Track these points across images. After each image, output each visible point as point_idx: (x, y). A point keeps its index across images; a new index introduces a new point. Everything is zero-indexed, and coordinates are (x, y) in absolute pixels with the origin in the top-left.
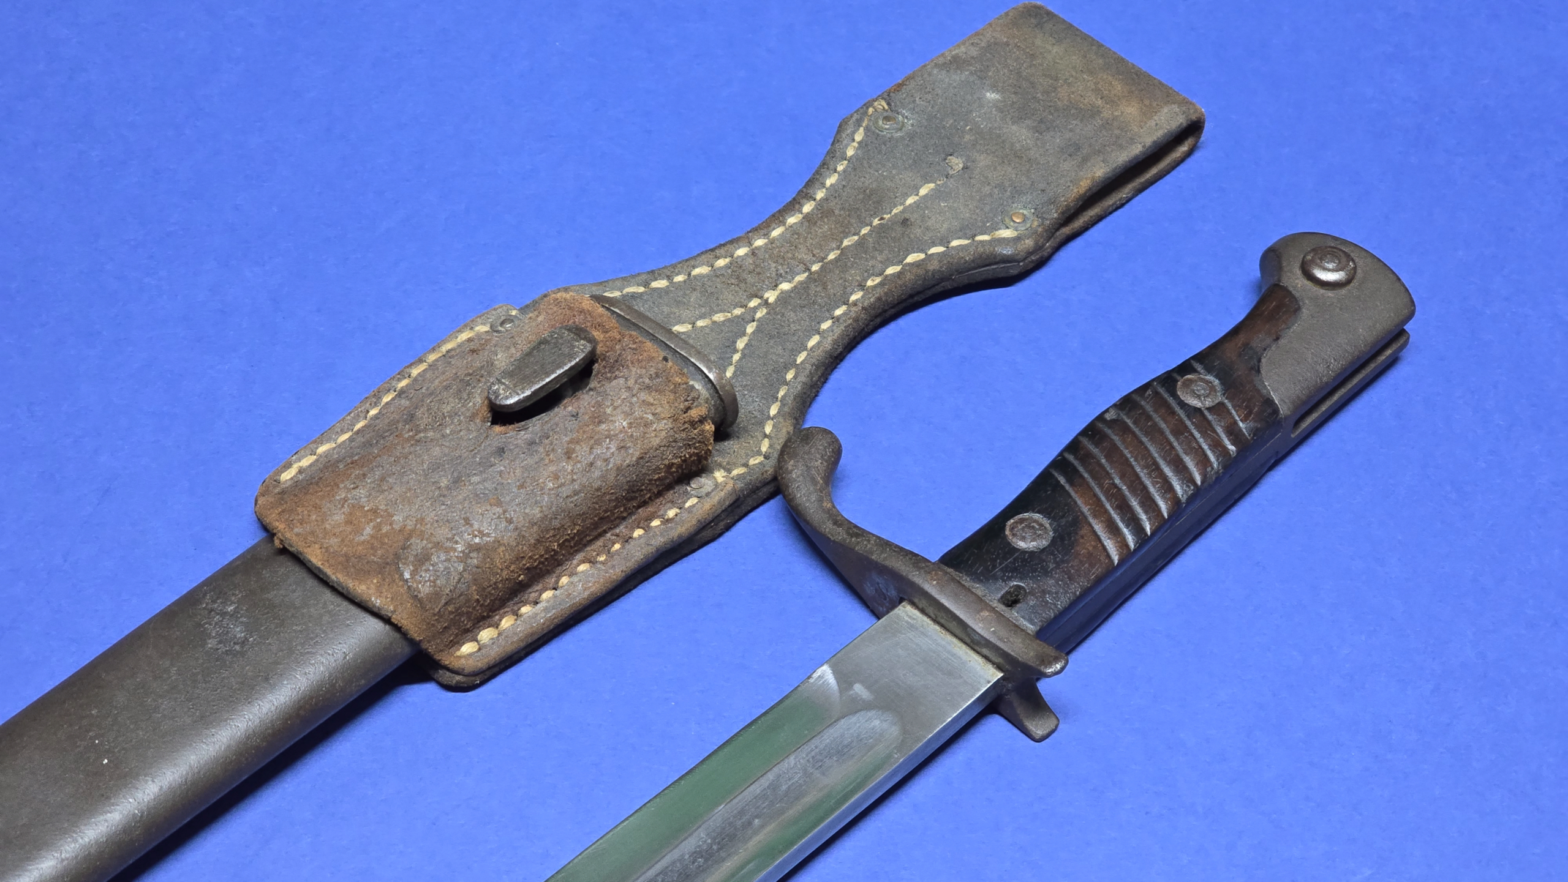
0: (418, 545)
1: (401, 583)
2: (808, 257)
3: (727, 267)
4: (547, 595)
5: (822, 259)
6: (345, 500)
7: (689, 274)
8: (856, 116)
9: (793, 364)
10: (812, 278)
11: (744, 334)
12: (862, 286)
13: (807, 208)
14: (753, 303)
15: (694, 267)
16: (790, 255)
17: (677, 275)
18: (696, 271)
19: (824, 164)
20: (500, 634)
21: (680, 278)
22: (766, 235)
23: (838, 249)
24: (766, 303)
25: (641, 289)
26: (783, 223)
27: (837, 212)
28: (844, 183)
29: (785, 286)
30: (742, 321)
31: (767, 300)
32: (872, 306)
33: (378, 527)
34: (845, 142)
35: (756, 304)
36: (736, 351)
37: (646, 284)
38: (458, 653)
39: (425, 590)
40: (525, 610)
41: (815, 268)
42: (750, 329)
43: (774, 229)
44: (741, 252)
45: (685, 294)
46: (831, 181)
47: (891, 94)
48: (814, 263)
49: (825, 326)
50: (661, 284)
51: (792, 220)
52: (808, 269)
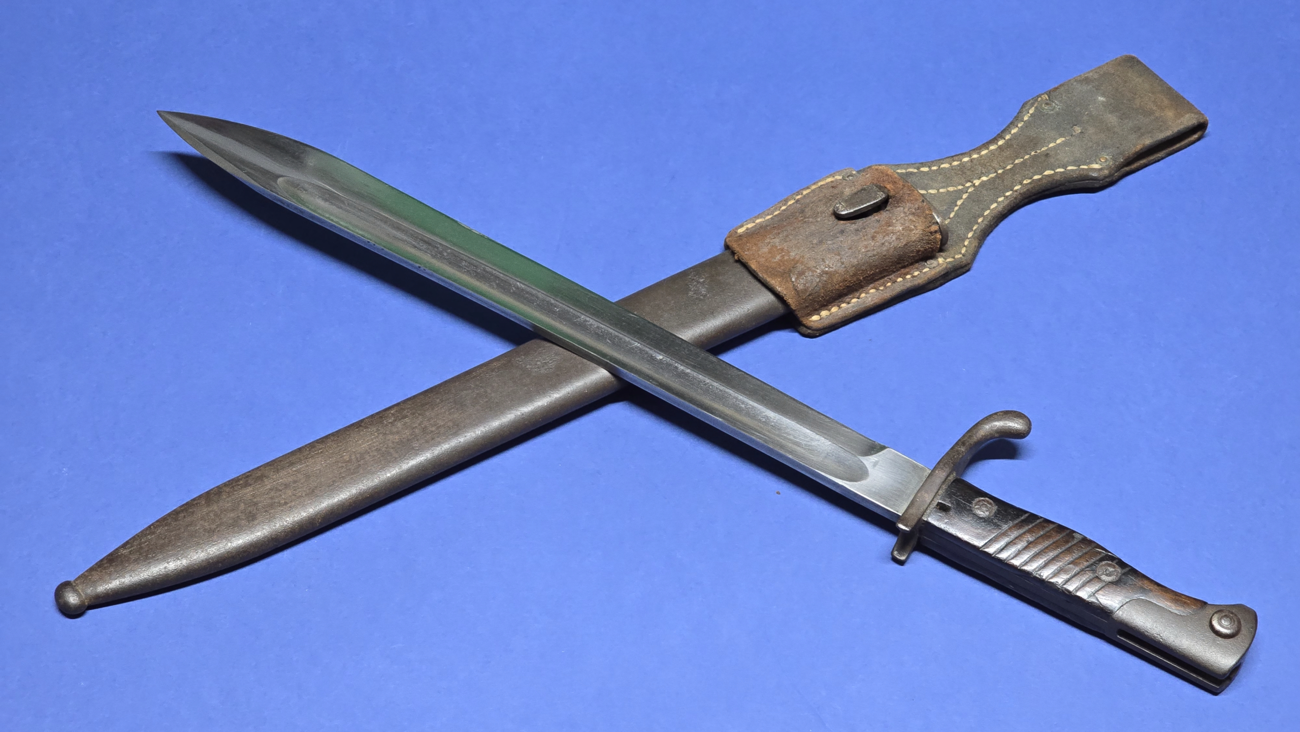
0: (800, 267)
1: (791, 283)
2: (997, 166)
3: (958, 166)
4: (854, 300)
5: (1004, 168)
6: (769, 243)
7: (939, 167)
8: (1032, 101)
9: (982, 215)
10: (998, 176)
11: (961, 198)
12: (1021, 183)
13: (1001, 142)
14: (968, 184)
15: (942, 164)
16: (989, 164)
17: (934, 166)
18: (942, 166)
19: (1012, 123)
20: (830, 314)
21: (934, 168)
22: (979, 153)
23: (1012, 164)
24: (974, 185)
25: (916, 171)
26: (988, 149)
27: (1015, 146)
28: (1020, 133)
29: (984, 178)
30: (961, 192)
31: (974, 184)
32: (1024, 193)
33: (783, 257)
34: (1024, 113)
35: (969, 185)
36: (956, 206)
37: (918, 169)
38: (811, 319)
39: (800, 287)
40: (843, 305)
41: (1000, 171)
42: (965, 196)
43: (983, 151)
44: (966, 159)
45: (936, 175)
46: (1014, 131)
47: (1051, 92)
48: (1000, 169)
49: (1000, 199)
50: (925, 169)
51: (992, 147)
52: (996, 172)
